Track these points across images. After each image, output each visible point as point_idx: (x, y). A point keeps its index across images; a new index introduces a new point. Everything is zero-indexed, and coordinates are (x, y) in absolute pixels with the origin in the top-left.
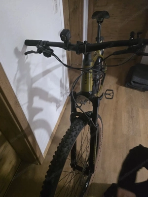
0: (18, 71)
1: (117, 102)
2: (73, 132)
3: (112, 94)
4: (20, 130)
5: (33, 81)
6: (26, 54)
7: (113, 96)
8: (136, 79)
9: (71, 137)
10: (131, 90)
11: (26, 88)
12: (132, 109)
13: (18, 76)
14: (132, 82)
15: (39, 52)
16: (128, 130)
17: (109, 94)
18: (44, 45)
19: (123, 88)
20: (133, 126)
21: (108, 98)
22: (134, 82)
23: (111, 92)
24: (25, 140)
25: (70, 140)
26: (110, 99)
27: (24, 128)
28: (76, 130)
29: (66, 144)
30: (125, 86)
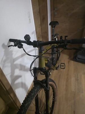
0: (4, 56)
1: (68, 70)
2: (32, 93)
3: (64, 66)
4: (5, 90)
5: (14, 60)
6: (9, 47)
7: (65, 67)
8: (79, 56)
9: (31, 97)
10: (77, 63)
11: (9, 65)
12: (78, 75)
13: (4, 58)
14: (77, 58)
15: (15, 45)
16: (75, 89)
17: (63, 66)
18: (18, 42)
19: (72, 62)
20: (78, 86)
21: (62, 68)
22: (78, 58)
23: (64, 64)
24: (9, 96)
25: (30, 99)
26: (63, 69)
27: (7, 89)
28: (34, 92)
29: (27, 101)
30: (73, 60)
